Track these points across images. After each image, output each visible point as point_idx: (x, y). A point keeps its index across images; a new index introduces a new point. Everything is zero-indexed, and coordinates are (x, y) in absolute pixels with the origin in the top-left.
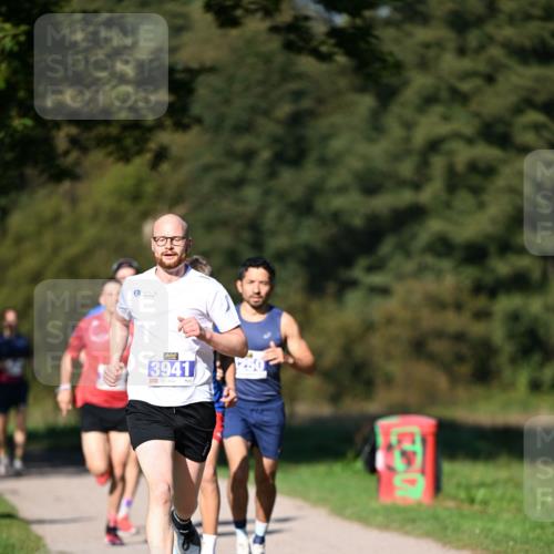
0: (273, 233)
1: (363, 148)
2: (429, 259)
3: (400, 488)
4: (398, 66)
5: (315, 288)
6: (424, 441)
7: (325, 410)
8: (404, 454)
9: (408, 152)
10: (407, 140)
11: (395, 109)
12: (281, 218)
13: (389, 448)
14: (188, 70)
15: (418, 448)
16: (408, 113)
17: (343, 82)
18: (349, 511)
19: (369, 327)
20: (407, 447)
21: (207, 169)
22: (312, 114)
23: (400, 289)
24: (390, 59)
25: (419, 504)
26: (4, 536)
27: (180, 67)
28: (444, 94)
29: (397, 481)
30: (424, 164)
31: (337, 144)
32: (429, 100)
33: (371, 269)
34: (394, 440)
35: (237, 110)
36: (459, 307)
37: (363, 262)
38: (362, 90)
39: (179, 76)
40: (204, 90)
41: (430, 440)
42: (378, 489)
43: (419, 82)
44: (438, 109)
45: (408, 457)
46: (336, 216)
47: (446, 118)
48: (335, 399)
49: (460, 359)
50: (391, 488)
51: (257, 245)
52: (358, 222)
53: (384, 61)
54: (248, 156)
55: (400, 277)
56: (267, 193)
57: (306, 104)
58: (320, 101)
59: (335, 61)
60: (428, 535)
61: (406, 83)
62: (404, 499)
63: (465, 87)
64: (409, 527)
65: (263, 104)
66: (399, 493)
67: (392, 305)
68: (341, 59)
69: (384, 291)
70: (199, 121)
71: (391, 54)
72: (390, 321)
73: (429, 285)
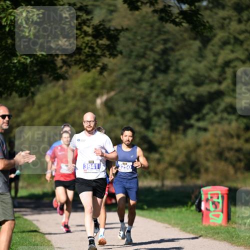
0: (155, 103)
1: (195, 65)
2: (225, 115)
3: (212, 219)
4: (211, 28)
5: (173, 128)
6: (223, 197)
7: (179, 183)
8: (214, 203)
9: (216, 67)
10: (215, 61)
11: (209, 47)
12: (158, 97)
13: (207, 200)
14: (116, 30)
15: (220, 200)
16: (216, 49)
17: (186, 35)
18: (188, 229)
19: (198, 146)
20: (215, 200)
21: (125, 74)
22: (172, 50)
23: (211, 128)
24: (207, 24)
25: (221, 225)
26: (33, 240)
27: (112, 28)
28: (232, 41)
29: (211, 215)
30: (223, 72)
31: (183, 63)
32: (225, 43)
33: (198, 120)
34: (209, 197)
35: (139, 48)
36: (238, 137)
37: (195, 116)
38: (195, 39)
39: (112, 32)
40: (123, 39)
41: (226, 196)
42: (202, 219)
43: (221, 35)
44: (229, 47)
45: (215, 205)
46: (183, 95)
47: (232, 51)
48: (182, 178)
49: (239, 160)
50: (208, 218)
51: (147, 109)
52: (193, 98)
53: (204, 25)
54: (143, 69)
55: (212, 123)
56: (152, 85)
57: (170, 45)
58: (176, 44)
59: (182, 25)
60: (225, 240)
61: (215, 36)
62: (214, 223)
63: (242, 37)
64: (216, 236)
65: (150, 45)
66: (211, 221)
67: (208, 136)
68: (185, 25)
69: (205, 130)
70: (121, 53)
71: (208, 22)
72: (207, 143)
73: (225, 126)
